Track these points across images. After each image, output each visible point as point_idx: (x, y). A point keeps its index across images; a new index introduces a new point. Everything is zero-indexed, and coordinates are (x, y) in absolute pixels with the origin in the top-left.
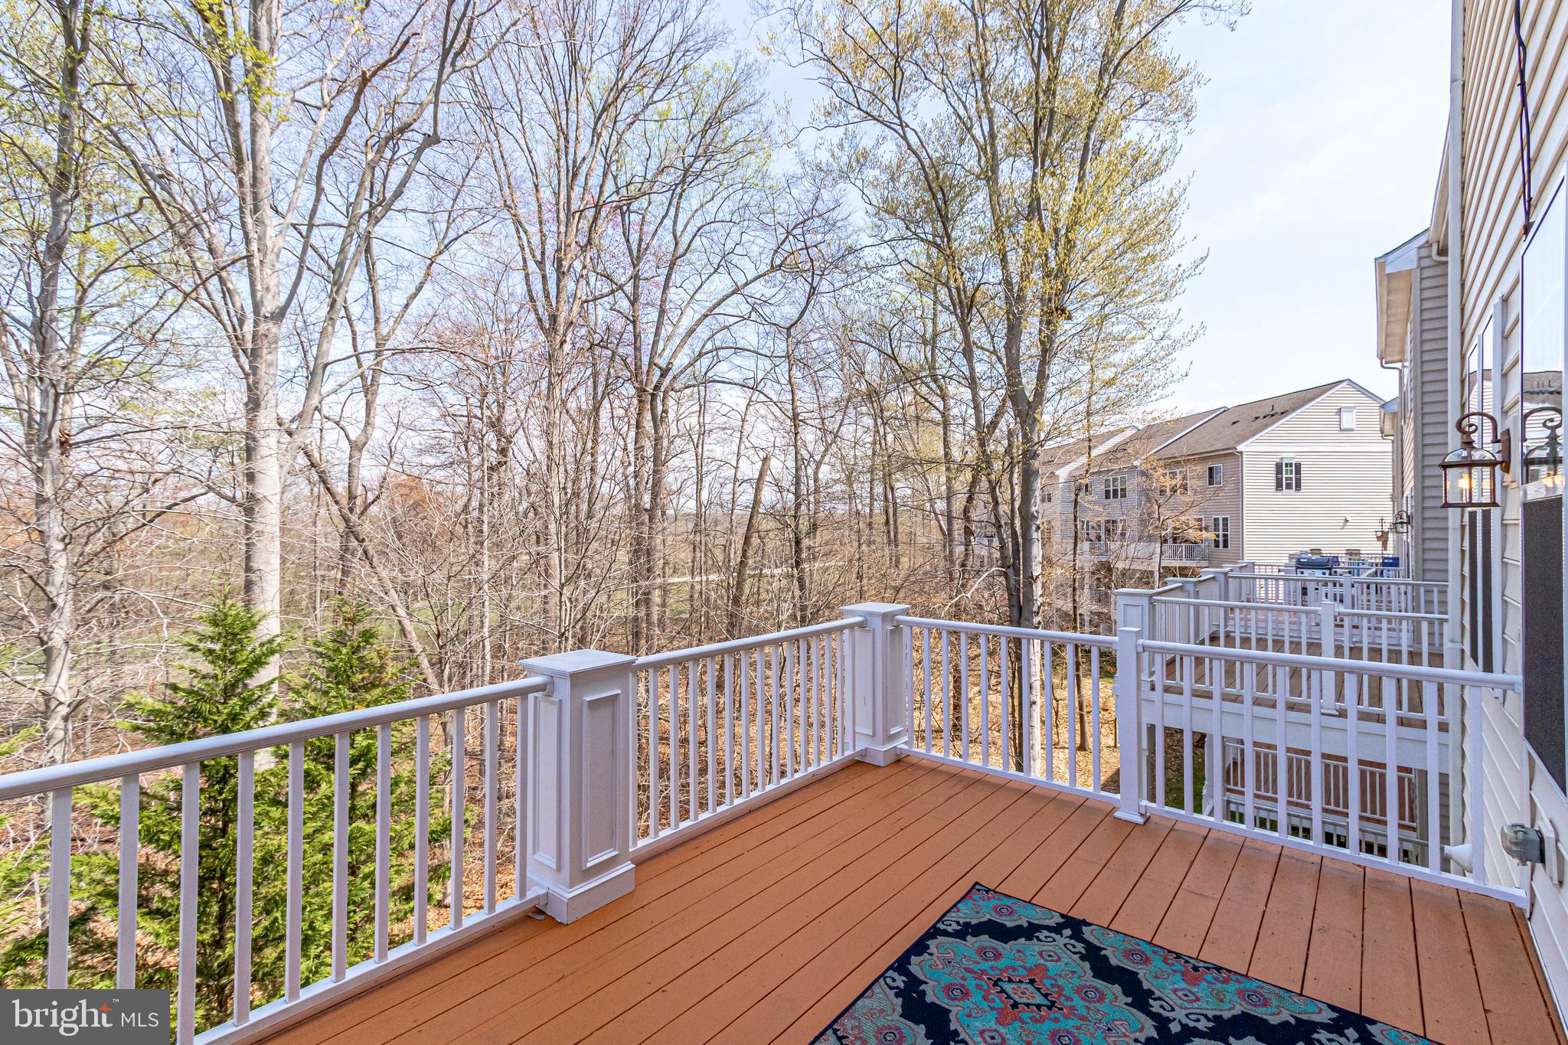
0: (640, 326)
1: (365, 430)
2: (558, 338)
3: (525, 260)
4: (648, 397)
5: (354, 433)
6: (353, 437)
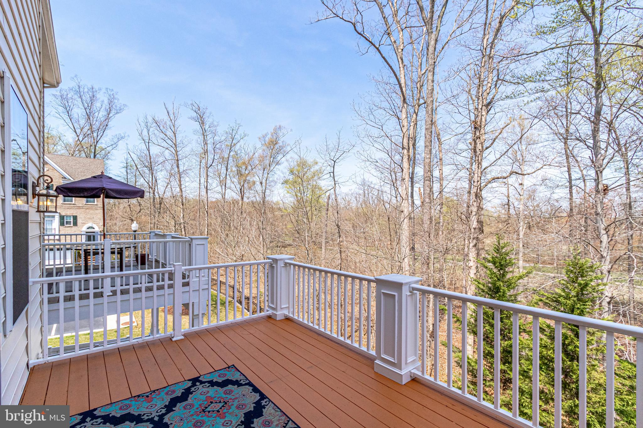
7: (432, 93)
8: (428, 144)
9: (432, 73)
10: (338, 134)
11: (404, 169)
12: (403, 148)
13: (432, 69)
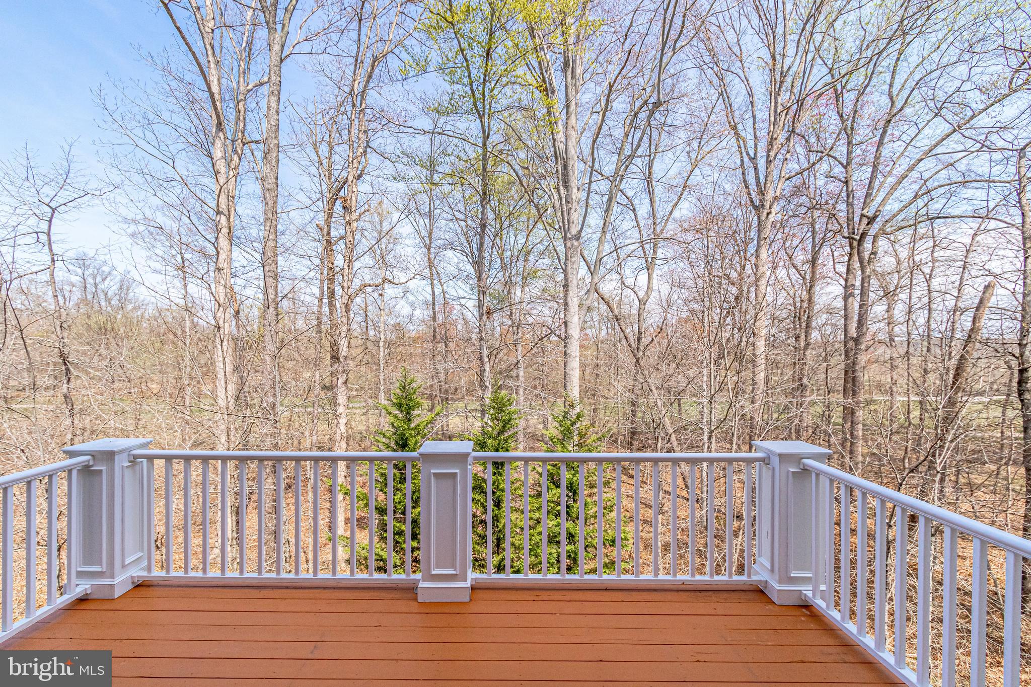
0: (853, 184)
1: (647, 293)
2: (766, 211)
3: (742, 161)
4: (856, 242)
5: (641, 294)
6: (641, 297)
7: (277, 131)
8: (270, 215)
9: (276, 98)
10: (67, 148)
11: (221, 251)
12: (218, 213)
13: (276, 92)
